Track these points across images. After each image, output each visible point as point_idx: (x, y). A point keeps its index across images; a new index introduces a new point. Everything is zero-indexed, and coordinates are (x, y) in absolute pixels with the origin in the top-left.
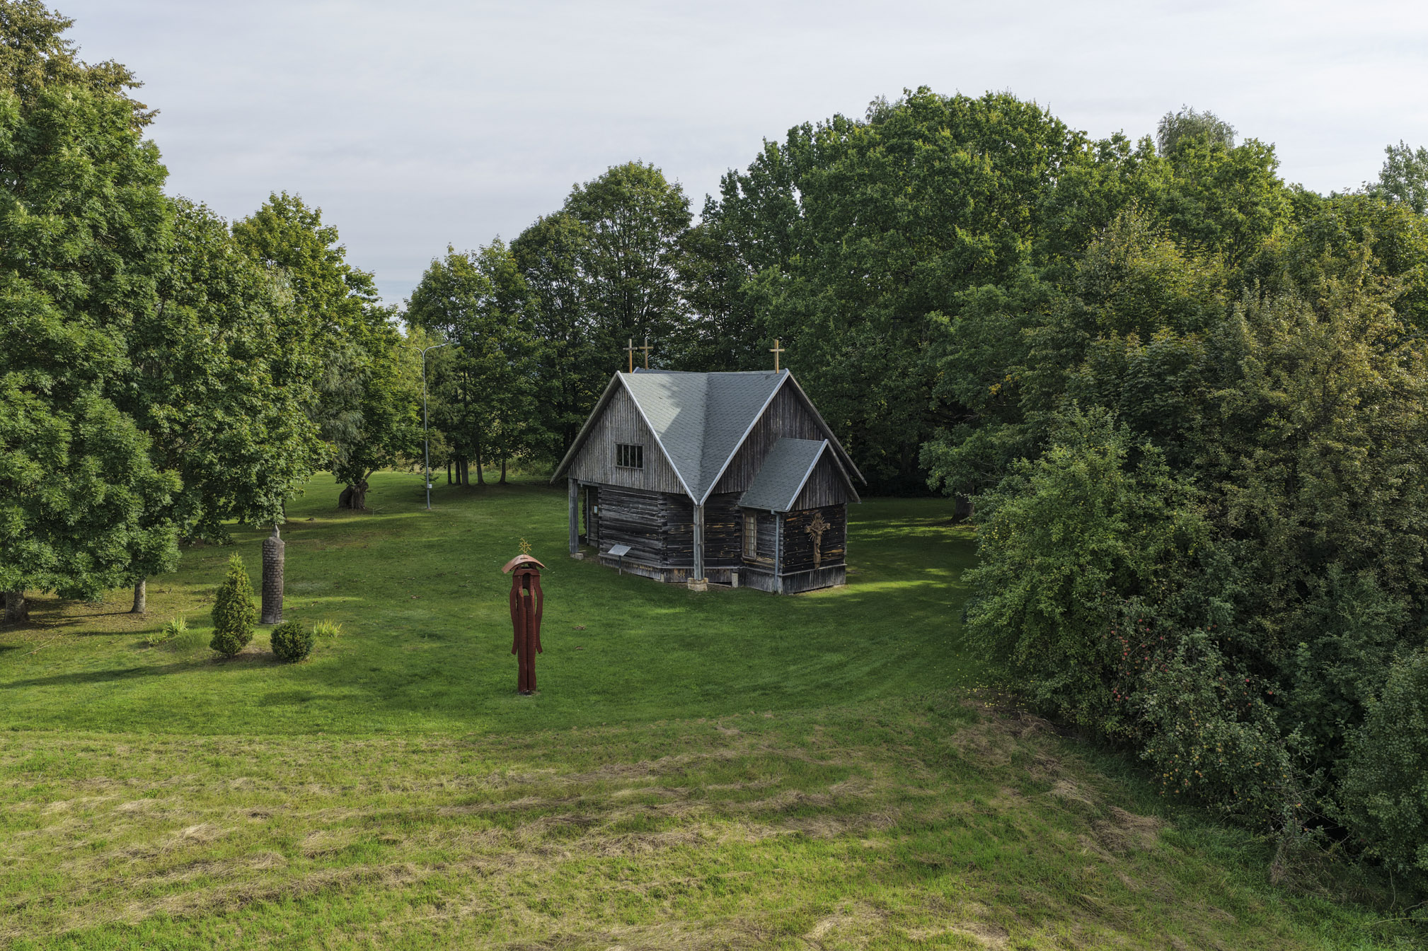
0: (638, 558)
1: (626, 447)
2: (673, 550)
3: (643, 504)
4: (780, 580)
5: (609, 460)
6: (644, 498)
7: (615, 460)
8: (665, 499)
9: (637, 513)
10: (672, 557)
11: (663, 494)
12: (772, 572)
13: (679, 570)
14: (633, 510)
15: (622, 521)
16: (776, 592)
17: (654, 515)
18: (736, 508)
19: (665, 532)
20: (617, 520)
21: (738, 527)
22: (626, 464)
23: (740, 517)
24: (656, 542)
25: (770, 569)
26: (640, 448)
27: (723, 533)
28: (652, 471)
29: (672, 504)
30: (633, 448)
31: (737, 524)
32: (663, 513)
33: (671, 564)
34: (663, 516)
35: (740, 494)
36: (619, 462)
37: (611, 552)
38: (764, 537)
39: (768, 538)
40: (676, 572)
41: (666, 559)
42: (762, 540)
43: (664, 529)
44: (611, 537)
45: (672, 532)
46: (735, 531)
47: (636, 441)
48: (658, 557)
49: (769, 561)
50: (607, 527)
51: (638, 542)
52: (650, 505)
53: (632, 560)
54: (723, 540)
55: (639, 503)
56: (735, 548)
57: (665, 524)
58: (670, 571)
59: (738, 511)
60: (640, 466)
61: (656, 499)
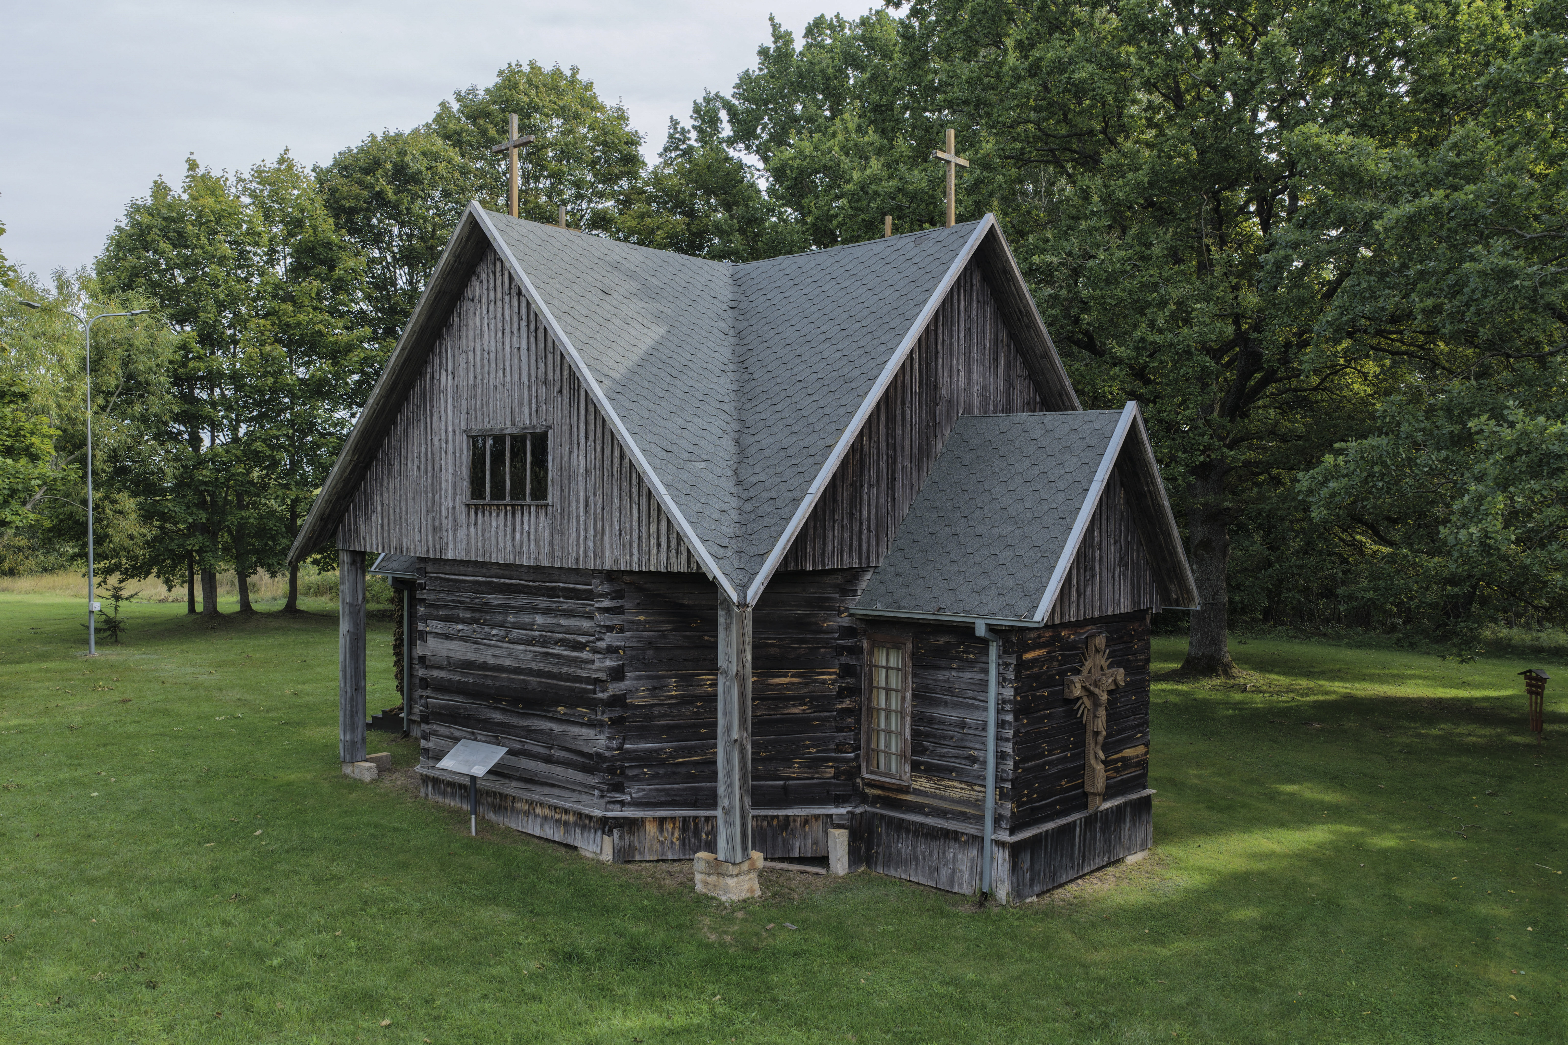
0: (530, 780)
1: (499, 439)
2: (643, 758)
3: (546, 612)
4: (1002, 857)
5: (447, 485)
6: (551, 593)
7: (465, 486)
8: (617, 595)
9: (530, 642)
10: (636, 779)
11: (611, 576)
12: (970, 829)
13: (661, 821)
14: (516, 633)
15: (484, 666)
16: (985, 897)
17: (581, 647)
18: (844, 621)
19: (617, 701)
20: (468, 665)
21: (848, 682)
22: (498, 493)
23: (856, 651)
24: (587, 733)
25: (963, 817)
26: (541, 441)
27: (799, 700)
28: (576, 508)
29: (641, 608)
30: (518, 440)
31: (847, 671)
32: (611, 639)
33: (636, 804)
34: (612, 650)
35: (854, 575)
36: (477, 490)
37: (447, 763)
38: (939, 712)
39: (953, 715)
40: (651, 829)
41: (619, 788)
42: (931, 721)
43: (614, 688)
44: (451, 717)
45: (641, 698)
46: (841, 694)
47: (526, 419)
48: (592, 780)
49: (957, 790)
50: (442, 687)
51: (530, 733)
52: (570, 614)
53: (511, 788)
54: (801, 723)
55: (534, 609)
56: (840, 748)
57: (617, 674)
58: (632, 825)
59: (848, 632)
60: (540, 492)
61: (589, 595)
